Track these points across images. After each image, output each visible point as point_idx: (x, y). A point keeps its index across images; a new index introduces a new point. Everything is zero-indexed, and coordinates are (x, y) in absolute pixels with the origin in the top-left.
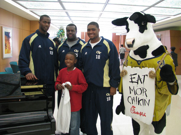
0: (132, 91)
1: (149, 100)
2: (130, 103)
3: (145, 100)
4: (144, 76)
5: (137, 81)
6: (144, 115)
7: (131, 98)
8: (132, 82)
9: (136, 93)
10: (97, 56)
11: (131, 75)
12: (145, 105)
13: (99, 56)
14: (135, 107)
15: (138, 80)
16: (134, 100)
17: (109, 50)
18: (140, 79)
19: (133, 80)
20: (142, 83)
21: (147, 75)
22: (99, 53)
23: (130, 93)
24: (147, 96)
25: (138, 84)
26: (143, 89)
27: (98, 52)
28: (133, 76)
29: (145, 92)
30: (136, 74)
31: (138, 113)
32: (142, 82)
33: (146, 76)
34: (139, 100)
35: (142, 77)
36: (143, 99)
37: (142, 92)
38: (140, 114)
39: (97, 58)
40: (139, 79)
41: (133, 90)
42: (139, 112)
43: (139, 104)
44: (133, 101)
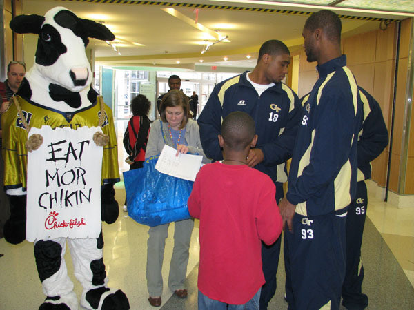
0: (53, 179)
1: (90, 190)
2: (45, 208)
3: (81, 192)
4: (83, 143)
5: (66, 157)
6: (82, 223)
7: (48, 195)
8: (54, 159)
9: (60, 182)
10: (271, 114)
11: (52, 145)
12: (81, 202)
13: (275, 115)
14: (57, 214)
15: (68, 154)
16: (55, 198)
17: (292, 107)
18: (73, 152)
19: (57, 155)
20: (76, 158)
21: (88, 142)
22: (277, 109)
23: (48, 185)
24: (85, 184)
25: (67, 161)
26: (78, 171)
27: (273, 107)
28: (56, 147)
29: (82, 175)
30: (64, 141)
31: (64, 225)
32: (78, 156)
33: (85, 143)
34: (68, 195)
35: (77, 147)
36: (77, 192)
37: (77, 176)
38: (71, 224)
39: (270, 119)
40: (71, 151)
41: (56, 177)
42: (68, 221)
43: (66, 205)
44: (54, 201)
